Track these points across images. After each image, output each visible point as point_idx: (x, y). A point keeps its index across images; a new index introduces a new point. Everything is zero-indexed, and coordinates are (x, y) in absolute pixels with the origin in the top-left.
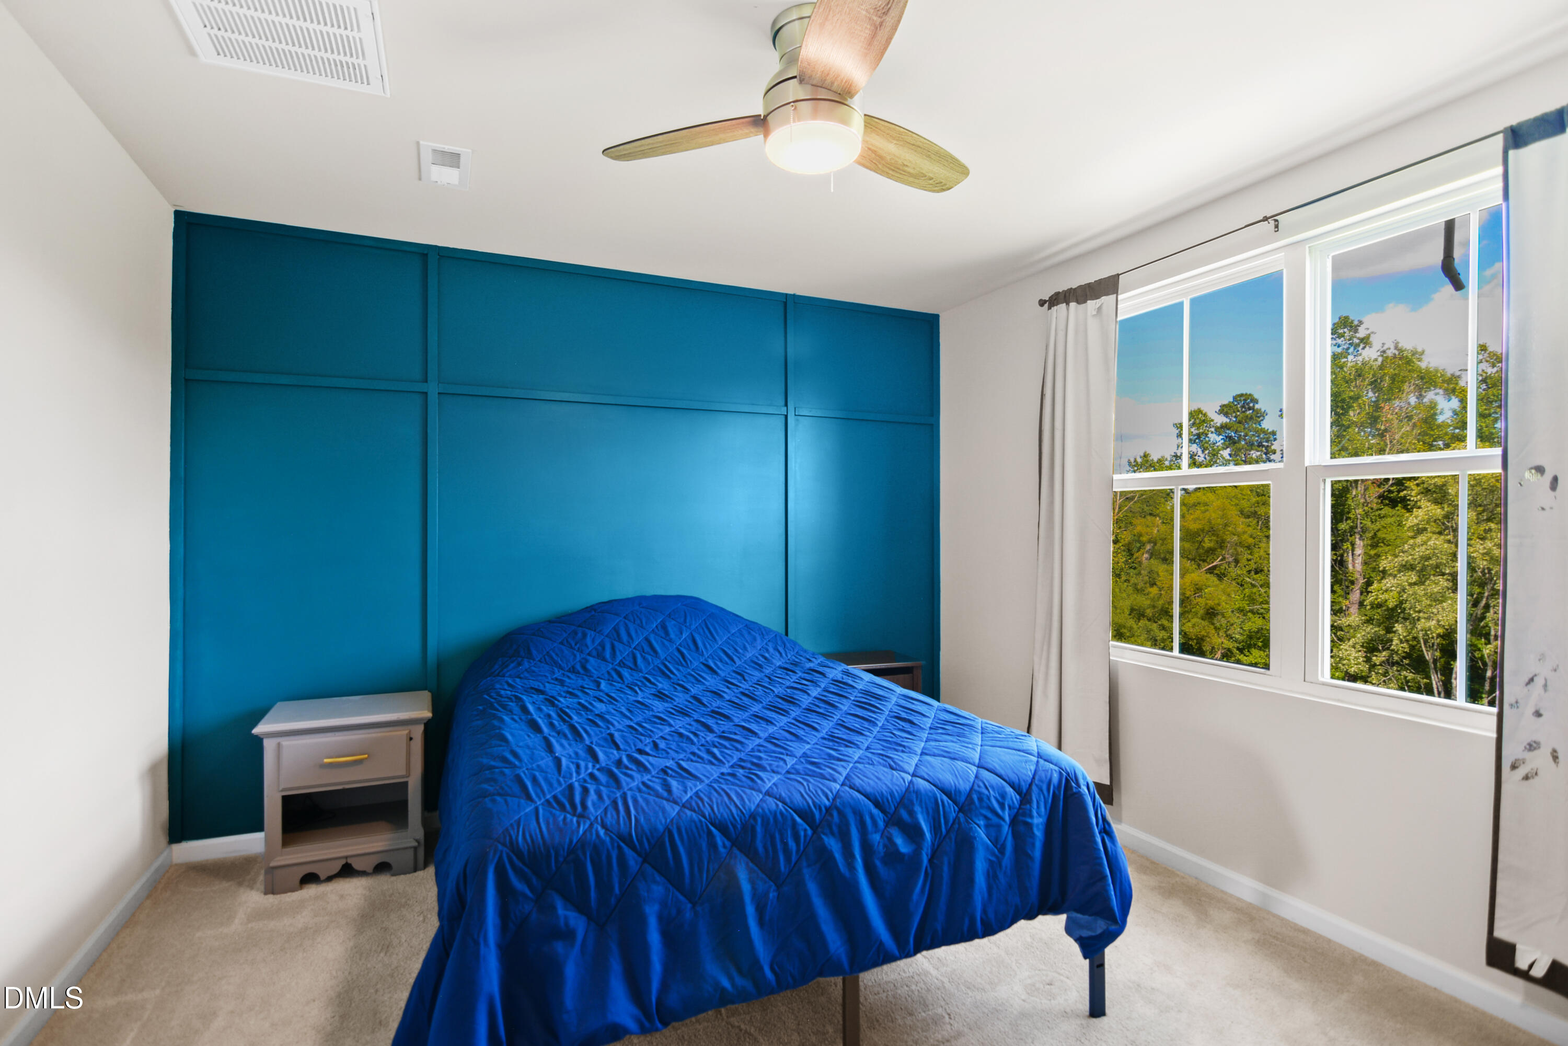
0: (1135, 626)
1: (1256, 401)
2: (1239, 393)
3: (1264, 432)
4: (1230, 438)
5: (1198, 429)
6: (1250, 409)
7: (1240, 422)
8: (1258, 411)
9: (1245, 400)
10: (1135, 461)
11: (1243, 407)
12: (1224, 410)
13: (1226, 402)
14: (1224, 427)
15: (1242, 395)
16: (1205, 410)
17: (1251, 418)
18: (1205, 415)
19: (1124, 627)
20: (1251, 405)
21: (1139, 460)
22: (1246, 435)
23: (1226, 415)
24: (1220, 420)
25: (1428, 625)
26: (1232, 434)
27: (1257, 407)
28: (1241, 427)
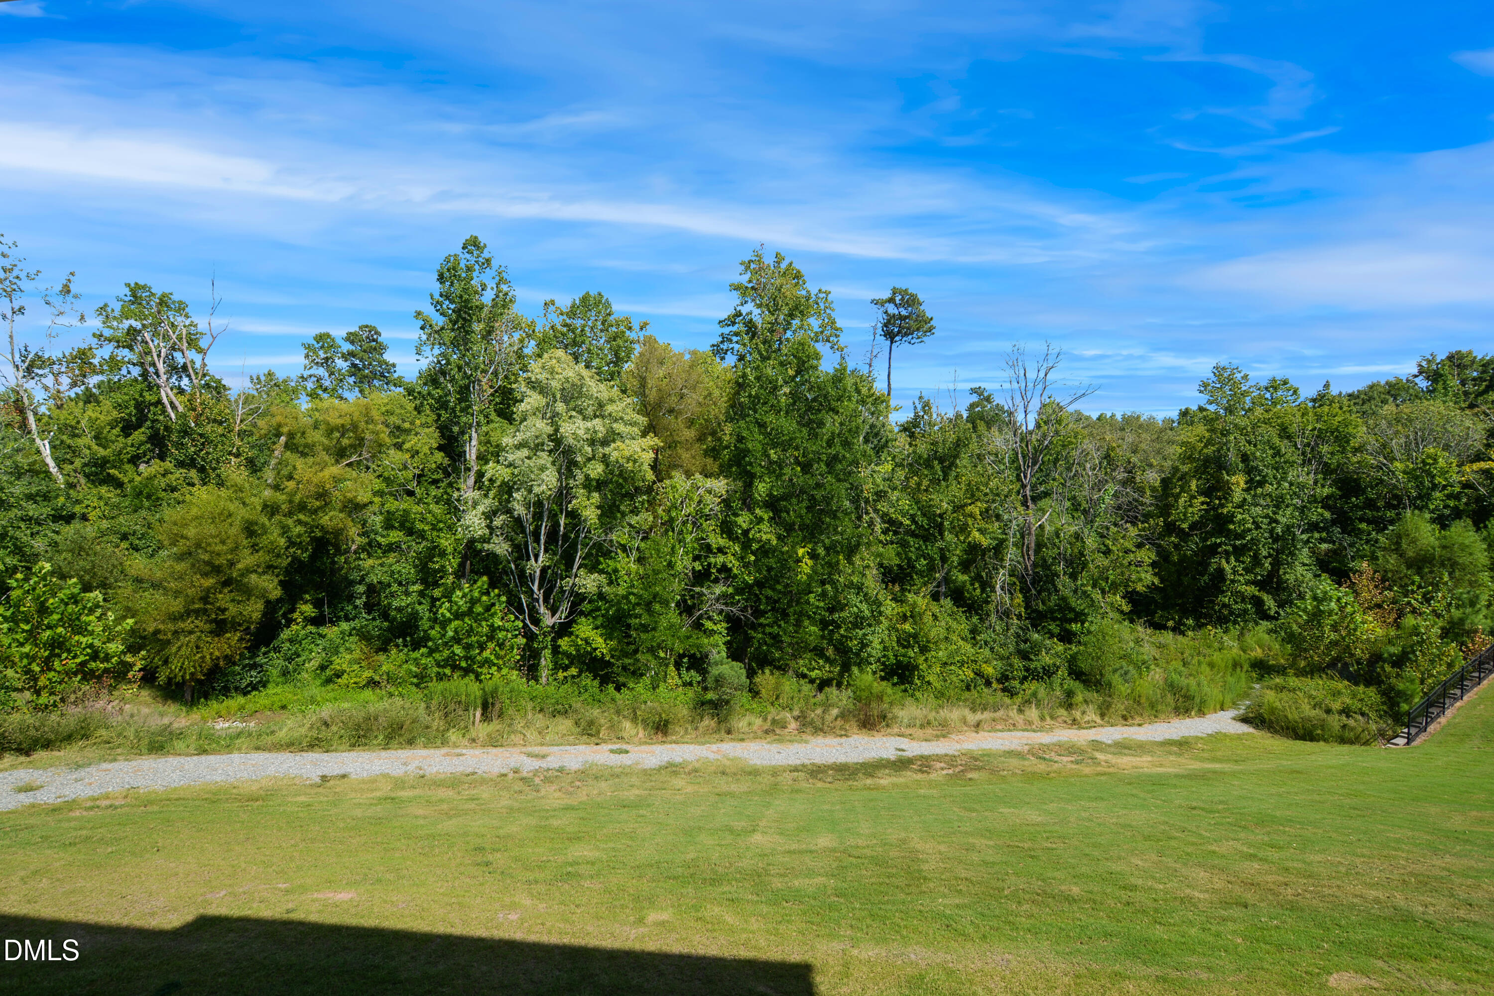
0: (267, 523)
1: (379, 335)
2: (365, 324)
3: (387, 364)
4: (354, 365)
5: (326, 352)
6: (374, 340)
7: (365, 351)
8: (381, 344)
9: (370, 331)
10: (258, 378)
11: (367, 338)
12: (351, 338)
13: (352, 331)
14: (352, 354)
15: (367, 326)
16: (333, 334)
17: (375, 349)
18: (333, 340)
19: (256, 524)
20: (375, 337)
21: (263, 378)
22: (370, 364)
23: (352, 343)
24: (346, 347)
26: (357, 362)
27: (380, 339)
28: (366, 356)
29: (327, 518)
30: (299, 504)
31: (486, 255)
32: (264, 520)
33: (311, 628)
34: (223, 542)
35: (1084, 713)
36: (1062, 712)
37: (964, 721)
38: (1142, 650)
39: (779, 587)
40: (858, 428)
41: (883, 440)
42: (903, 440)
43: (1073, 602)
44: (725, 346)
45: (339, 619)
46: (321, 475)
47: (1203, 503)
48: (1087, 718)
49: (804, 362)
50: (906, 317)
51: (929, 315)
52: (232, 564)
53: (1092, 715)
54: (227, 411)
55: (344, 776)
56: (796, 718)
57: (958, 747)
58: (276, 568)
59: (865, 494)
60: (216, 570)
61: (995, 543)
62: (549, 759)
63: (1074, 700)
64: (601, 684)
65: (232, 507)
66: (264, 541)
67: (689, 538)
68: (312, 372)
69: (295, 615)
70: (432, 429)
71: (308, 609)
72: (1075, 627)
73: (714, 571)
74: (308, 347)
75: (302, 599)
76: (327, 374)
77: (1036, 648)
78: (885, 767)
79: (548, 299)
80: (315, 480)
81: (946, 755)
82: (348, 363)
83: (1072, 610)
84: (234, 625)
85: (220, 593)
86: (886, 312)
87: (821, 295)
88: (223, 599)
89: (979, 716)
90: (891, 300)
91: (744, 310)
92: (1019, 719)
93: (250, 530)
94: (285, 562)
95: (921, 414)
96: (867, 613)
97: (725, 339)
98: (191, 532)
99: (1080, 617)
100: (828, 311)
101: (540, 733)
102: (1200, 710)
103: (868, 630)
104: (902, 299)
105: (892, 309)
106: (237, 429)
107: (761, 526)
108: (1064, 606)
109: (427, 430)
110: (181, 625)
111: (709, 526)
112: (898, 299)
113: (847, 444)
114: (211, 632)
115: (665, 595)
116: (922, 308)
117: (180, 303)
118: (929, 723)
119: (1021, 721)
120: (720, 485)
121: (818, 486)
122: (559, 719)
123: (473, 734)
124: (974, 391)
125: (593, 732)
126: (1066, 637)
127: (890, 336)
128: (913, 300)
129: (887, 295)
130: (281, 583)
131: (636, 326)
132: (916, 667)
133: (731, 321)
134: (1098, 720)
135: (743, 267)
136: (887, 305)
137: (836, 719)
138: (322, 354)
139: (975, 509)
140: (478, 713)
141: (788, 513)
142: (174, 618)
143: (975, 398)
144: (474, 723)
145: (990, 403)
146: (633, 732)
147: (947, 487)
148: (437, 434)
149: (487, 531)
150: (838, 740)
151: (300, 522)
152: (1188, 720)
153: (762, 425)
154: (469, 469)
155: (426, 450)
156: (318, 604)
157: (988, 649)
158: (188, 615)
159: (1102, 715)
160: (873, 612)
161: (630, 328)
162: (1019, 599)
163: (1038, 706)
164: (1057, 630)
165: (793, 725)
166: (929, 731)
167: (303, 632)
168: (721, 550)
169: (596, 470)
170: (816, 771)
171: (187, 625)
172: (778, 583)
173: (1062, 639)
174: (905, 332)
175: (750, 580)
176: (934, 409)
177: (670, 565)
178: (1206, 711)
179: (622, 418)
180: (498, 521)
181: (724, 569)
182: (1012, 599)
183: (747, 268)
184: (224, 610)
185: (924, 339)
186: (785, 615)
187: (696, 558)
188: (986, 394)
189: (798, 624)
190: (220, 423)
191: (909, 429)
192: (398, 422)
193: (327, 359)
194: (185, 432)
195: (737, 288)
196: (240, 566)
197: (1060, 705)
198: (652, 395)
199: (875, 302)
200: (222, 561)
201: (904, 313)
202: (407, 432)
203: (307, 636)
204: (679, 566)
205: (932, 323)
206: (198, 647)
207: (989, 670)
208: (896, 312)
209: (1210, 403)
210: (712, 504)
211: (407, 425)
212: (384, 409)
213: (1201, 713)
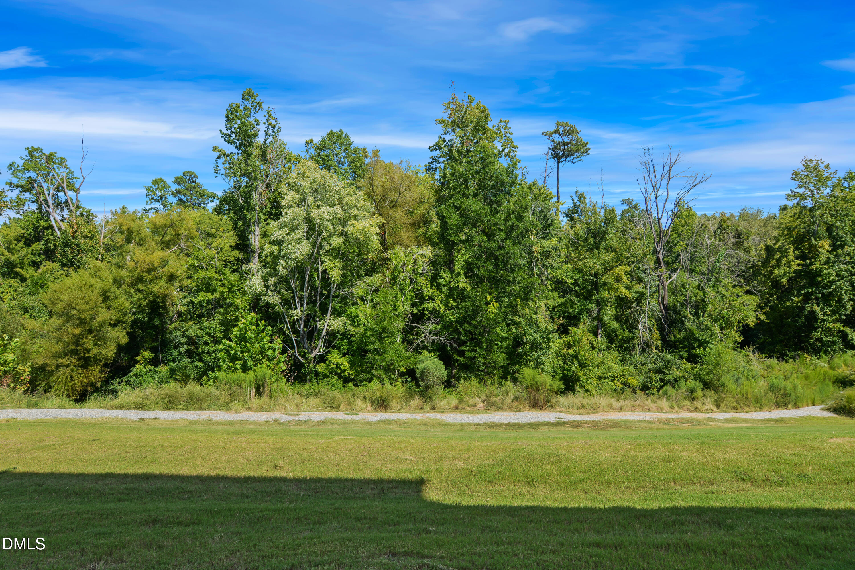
0: (117, 291)
1: (196, 177)
2: (187, 171)
4: (180, 200)
5: (160, 192)
6: (193, 182)
7: (187, 189)
9: (190, 176)
10: (116, 212)
11: (189, 180)
12: (178, 181)
13: (179, 176)
14: (179, 192)
15: (188, 172)
16: (165, 179)
17: (194, 188)
18: (165, 183)
19: (110, 292)
20: (194, 179)
21: (119, 211)
22: (191, 199)
23: (179, 184)
24: (175, 187)
25: (296, 255)
26: (182, 197)
27: (197, 181)
28: (188, 192)
29: (158, 287)
30: (138, 278)
31: (258, 100)
32: (114, 289)
33: (149, 367)
34: (87, 303)
35: (703, 404)
36: (687, 403)
37: (611, 407)
38: (751, 368)
39: (474, 322)
40: (527, 205)
41: (549, 221)
42: (564, 221)
43: (696, 333)
44: (434, 166)
45: (169, 361)
46: (151, 256)
47: (798, 265)
48: (706, 407)
49: (485, 160)
50: (568, 144)
51: (584, 140)
52: (93, 318)
53: (709, 405)
54: (94, 230)
55: (156, 419)
56: (483, 402)
57: (604, 418)
58: (124, 323)
59: (535, 254)
60: (82, 322)
61: (637, 296)
62: (301, 416)
63: (695, 395)
64: (344, 383)
65: (93, 281)
66: (115, 304)
67: (407, 289)
68: (152, 206)
69: (139, 358)
70: (232, 233)
71: (148, 354)
72: (699, 351)
73: (427, 313)
74: (148, 189)
75: (143, 347)
76: (162, 207)
77: (668, 365)
78: (545, 425)
79: (308, 139)
80: (147, 260)
81: (593, 421)
82: (176, 199)
83: (696, 339)
84: (96, 362)
85: (86, 338)
86: (553, 141)
87: (502, 124)
88: (89, 342)
89: (621, 403)
90: (557, 132)
91: (447, 138)
92: (653, 406)
93: (105, 296)
94: (130, 318)
95: (578, 203)
96: (540, 340)
97: (434, 160)
98: (65, 297)
99: (703, 344)
100: (508, 135)
101: (297, 406)
102: (795, 404)
103: (541, 352)
104: (565, 130)
105: (557, 138)
106: (101, 242)
107: (459, 278)
108: (690, 337)
109: (227, 234)
110: (61, 360)
111: (421, 281)
112: (561, 130)
113: (520, 218)
114: (81, 367)
115: (391, 329)
116: (579, 136)
117: (62, 158)
118: (583, 406)
119: (654, 408)
120: (428, 251)
121: (500, 248)
122: (312, 398)
123: (249, 404)
124: (624, 202)
125: (335, 405)
126: (693, 359)
127: (557, 158)
128: (573, 131)
129: (553, 128)
130: (128, 333)
131: (370, 154)
132: (578, 380)
133: (438, 147)
134: (715, 409)
135: (445, 107)
136: (554, 135)
137: (513, 401)
138: (158, 193)
139: (620, 270)
140: (253, 392)
141: (478, 268)
142: (56, 356)
143: (625, 207)
144: (250, 397)
145: (637, 210)
146: (363, 406)
147: (599, 253)
148: (235, 237)
149: (265, 289)
150: (514, 413)
151: (139, 291)
152: (785, 410)
153: (457, 208)
154: (254, 252)
155: (227, 247)
156: (154, 350)
157: (632, 367)
158: (66, 355)
159: (718, 406)
160: (544, 338)
161: (366, 157)
162: (657, 334)
163: (667, 400)
164: (686, 355)
165: (481, 405)
166: (582, 411)
167: (145, 370)
168: (432, 298)
169: (337, 241)
170: (492, 426)
171: (65, 361)
172: (474, 319)
173: (688, 360)
174: (567, 155)
175: (453, 318)
176: (587, 201)
177: (395, 308)
178: (800, 405)
179: (356, 206)
180: (272, 281)
181: (434, 312)
182: (651, 334)
183: (448, 107)
184: (89, 351)
185: (582, 158)
186: (479, 344)
187: (413, 305)
188: (633, 203)
189: (489, 350)
190: (91, 238)
191: (570, 215)
192: (208, 229)
193: (161, 197)
194: (66, 244)
195: (442, 122)
196: (98, 320)
197: (686, 398)
198: (378, 190)
199: (545, 134)
200: (86, 315)
201: (566, 140)
202: (214, 236)
203: (147, 373)
204: (401, 310)
205: (588, 146)
206: (72, 377)
207: (634, 382)
208: (561, 140)
209: (799, 187)
210: (423, 266)
211: (213, 231)
212: (197, 220)
213: (796, 406)
